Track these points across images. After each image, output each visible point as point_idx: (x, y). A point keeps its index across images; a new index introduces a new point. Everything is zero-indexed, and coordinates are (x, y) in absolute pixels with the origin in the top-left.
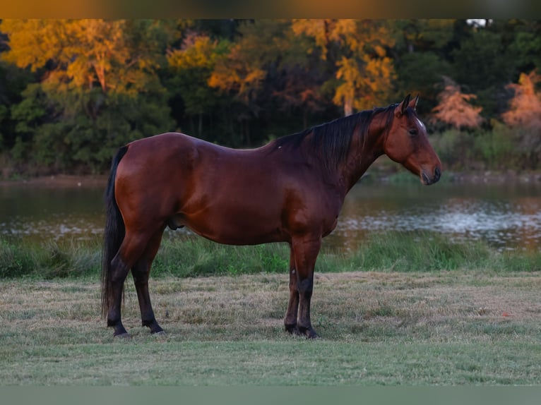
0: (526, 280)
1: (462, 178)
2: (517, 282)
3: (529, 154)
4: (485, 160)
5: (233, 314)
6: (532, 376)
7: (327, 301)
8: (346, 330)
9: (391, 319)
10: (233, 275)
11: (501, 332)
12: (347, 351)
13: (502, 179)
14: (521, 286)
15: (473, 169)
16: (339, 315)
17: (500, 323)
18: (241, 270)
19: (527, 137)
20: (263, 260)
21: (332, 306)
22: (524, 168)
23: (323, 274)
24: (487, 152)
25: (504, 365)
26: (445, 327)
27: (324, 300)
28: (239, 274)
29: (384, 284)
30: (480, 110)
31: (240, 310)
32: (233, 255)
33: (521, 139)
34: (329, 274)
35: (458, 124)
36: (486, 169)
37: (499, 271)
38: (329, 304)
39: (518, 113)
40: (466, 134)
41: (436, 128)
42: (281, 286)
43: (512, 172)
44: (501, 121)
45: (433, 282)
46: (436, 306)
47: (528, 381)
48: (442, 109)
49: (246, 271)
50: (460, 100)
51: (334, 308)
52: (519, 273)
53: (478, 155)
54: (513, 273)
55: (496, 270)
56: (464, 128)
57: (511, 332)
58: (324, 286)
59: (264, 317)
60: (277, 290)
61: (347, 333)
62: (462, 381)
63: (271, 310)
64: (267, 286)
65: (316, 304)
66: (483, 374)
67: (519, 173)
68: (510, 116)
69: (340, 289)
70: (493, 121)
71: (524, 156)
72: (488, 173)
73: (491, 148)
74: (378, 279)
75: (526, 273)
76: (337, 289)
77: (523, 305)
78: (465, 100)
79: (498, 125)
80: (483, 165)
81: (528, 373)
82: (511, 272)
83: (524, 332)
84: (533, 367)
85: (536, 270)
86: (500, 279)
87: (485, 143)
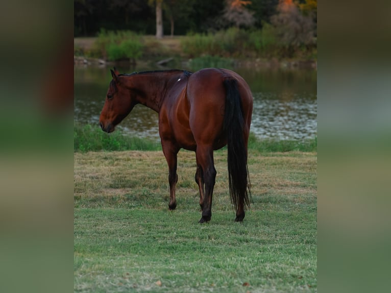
0: (279, 159)
1: (240, 63)
2: (273, 161)
3: (287, 47)
4: (256, 50)
5: (85, 185)
6: (278, 238)
7: (148, 175)
8: (161, 198)
9: (190, 190)
10: (83, 152)
11: (261, 202)
12: (162, 218)
13: (268, 65)
14: (275, 165)
15: (248, 56)
16: (156, 187)
17: (261, 195)
18: (88, 148)
19: (287, 34)
20: (103, 141)
21: (151, 180)
22: (283, 56)
23: (145, 152)
24: (258, 45)
25: (261, 230)
26: (225, 197)
27: (146, 175)
28: (87, 151)
29: (185, 162)
30: (253, 13)
31: (90, 183)
32: (83, 137)
33: (282, 35)
34: (148, 152)
35: (238, 23)
36: (257, 57)
37: (262, 152)
38: (149, 178)
39: (281, 16)
40: (243, 31)
41: (222, 26)
42: (116, 163)
43: (275, 59)
44: (268, 21)
45: (218, 160)
46: (220, 181)
47: (276, 241)
48: (226, 12)
49: (91, 149)
50: (240, 5)
51: (153, 182)
52: (276, 153)
53: (252, 47)
54: (271, 153)
55: (260, 150)
56: (242, 26)
57: (268, 202)
58: (145, 163)
59: (106, 187)
60: (113, 165)
61: (161, 201)
62: (235, 242)
63: (110, 182)
64: (107, 162)
65: (140, 178)
66: (248, 237)
67: (280, 60)
68: (275, 18)
69: (156, 165)
70: (262, 21)
71: (284, 48)
72: (258, 60)
73: (261, 42)
74: (181, 157)
75: (280, 153)
76: (154, 165)
77: (276, 181)
78: (243, 5)
79: (267, 25)
80: (254, 54)
81: (276, 236)
82: (270, 152)
83: (275, 203)
84: (279, 231)
85: (286, 151)
86: (262, 159)
87: (256, 38)
